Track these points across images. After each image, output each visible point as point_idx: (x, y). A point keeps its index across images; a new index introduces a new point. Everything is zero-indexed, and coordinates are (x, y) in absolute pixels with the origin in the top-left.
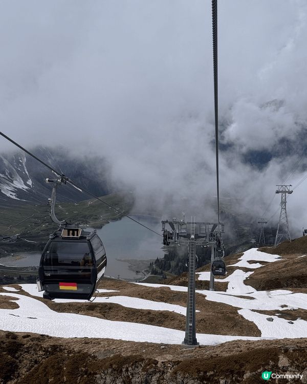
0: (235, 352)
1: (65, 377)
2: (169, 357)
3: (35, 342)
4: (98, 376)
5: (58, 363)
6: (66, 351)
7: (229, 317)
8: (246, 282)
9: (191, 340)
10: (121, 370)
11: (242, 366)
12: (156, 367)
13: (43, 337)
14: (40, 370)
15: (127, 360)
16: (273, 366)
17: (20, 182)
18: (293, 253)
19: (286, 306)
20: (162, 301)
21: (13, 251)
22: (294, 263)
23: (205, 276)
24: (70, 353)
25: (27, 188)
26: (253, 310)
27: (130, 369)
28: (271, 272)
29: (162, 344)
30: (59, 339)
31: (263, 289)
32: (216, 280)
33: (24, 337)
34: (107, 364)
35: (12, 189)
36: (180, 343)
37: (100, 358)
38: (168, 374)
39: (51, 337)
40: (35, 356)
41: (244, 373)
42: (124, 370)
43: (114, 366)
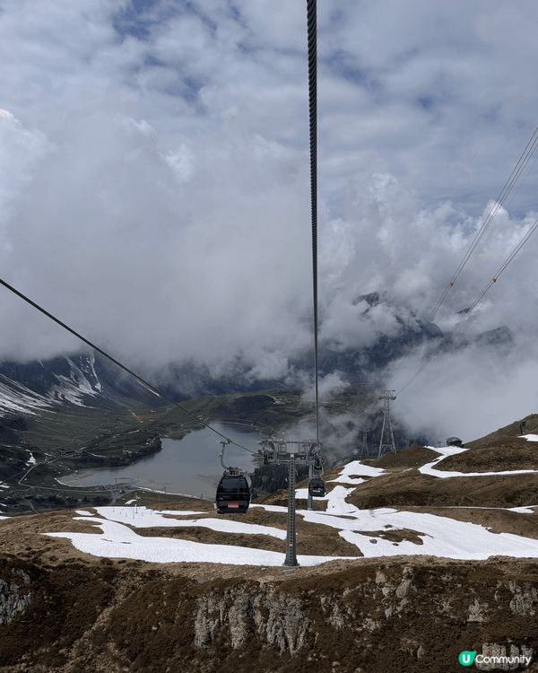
0: (335, 571)
1: (165, 603)
2: (270, 578)
3: (132, 568)
4: (200, 599)
5: (157, 587)
6: (164, 576)
7: (329, 540)
8: (348, 500)
9: (292, 562)
10: (223, 594)
11: (341, 583)
12: (258, 589)
13: (139, 563)
14: (139, 596)
15: (228, 582)
16: (371, 583)
17: (86, 387)
18: (399, 466)
19: (390, 526)
20: (256, 523)
21: (77, 468)
22: (400, 477)
23: (302, 493)
24: (170, 577)
25: (94, 392)
26: (355, 532)
27: (232, 591)
28: (375, 489)
29: (263, 567)
30: (156, 564)
31: (366, 508)
32: (314, 498)
33: (120, 563)
34: (209, 587)
35: (78, 394)
36: (281, 565)
37: (201, 582)
38: (271, 595)
39: (147, 563)
40: (132, 582)
41: (343, 590)
42: (226, 592)
43: (215, 589)
